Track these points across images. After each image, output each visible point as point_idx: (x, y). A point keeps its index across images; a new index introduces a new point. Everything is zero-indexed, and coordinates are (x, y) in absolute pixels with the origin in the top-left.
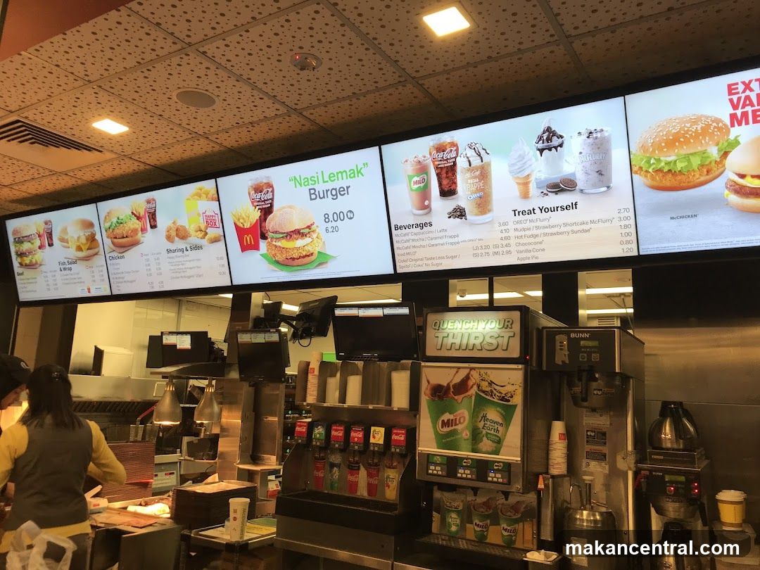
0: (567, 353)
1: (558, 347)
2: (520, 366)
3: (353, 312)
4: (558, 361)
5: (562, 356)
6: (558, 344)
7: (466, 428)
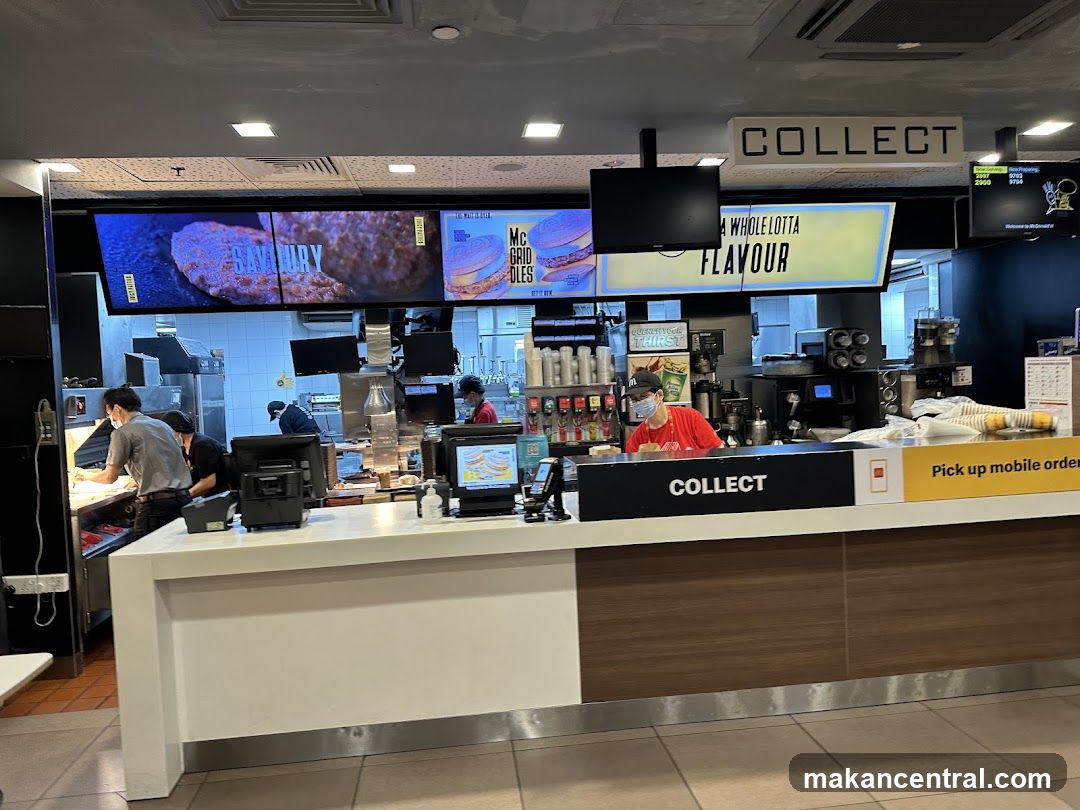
0: (698, 344)
1: (694, 341)
2: (688, 353)
4: (694, 349)
5: (696, 346)
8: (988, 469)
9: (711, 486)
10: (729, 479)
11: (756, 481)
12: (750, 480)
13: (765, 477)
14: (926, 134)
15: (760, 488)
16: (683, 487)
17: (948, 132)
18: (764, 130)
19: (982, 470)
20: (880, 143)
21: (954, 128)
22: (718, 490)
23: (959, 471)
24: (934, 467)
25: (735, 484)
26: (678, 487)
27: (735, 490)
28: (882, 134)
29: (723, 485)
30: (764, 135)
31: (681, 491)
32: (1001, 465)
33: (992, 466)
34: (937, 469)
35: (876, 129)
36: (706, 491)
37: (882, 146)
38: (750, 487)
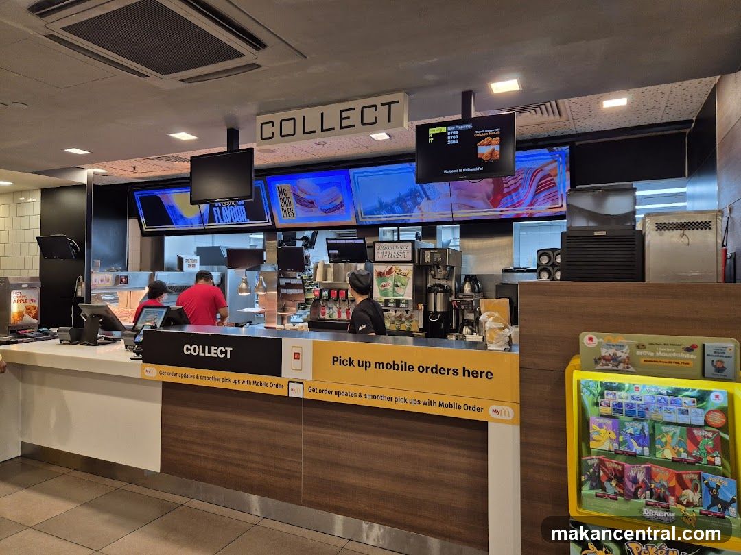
0: (429, 258)
1: (426, 256)
2: (412, 264)
4: (426, 261)
5: (427, 259)
6: (426, 254)
8: (373, 365)
9: (204, 351)
10: (213, 348)
11: (226, 351)
12: (224, 350)
13: (231, 349)
14: (376, 110)
15: (229, 356)
16: (190, 350)
17: (392, 105)
18: (272, 123)
19: (368, 364)
20: (343, 121)
21: (397, 102)
22: (207, 355)
23: (351, 363)
24: (334, 357)
25: (216, 352)
26: (188, 349)
27: (216, 356)
28: (345, 114)
29: (210, 352)
30: (273, 126)
31: (189, 352)
32: (383, 363)
33: (376, 363)
34: (335, 359)
35: (342, 111)
36: (201, 354)
37: (345, 123)
38: (224, 355)
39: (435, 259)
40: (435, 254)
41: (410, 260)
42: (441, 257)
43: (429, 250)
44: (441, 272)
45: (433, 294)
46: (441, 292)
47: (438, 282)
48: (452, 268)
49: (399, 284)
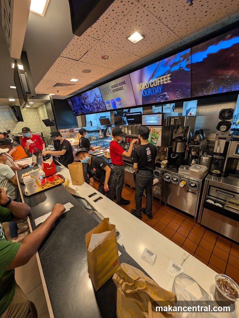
0: (173, 122)
1: (172, 121)
2: (161, 127)
3: (132, 114)
4: (171, 124)
5: (172, 123)
6: (172, 120)
7: (150, 139)
39: (177, 123)
40: (177, 120)
41: (161, 124)
42: (181, 121)
43: (174, 117)
44: (180, 130)
45: (174, 143)
46: (180, 142)
47: (178, 135)
48: (188, 127)
49: (154, 138)
